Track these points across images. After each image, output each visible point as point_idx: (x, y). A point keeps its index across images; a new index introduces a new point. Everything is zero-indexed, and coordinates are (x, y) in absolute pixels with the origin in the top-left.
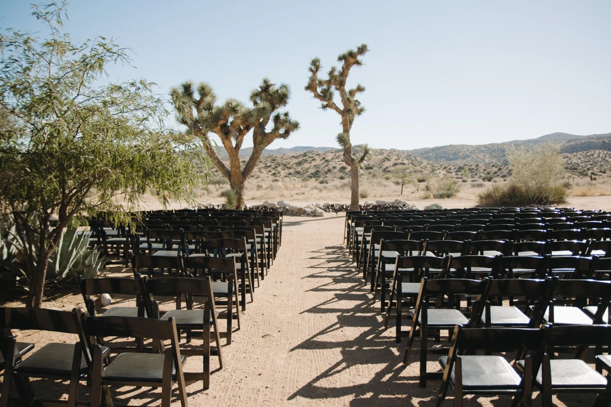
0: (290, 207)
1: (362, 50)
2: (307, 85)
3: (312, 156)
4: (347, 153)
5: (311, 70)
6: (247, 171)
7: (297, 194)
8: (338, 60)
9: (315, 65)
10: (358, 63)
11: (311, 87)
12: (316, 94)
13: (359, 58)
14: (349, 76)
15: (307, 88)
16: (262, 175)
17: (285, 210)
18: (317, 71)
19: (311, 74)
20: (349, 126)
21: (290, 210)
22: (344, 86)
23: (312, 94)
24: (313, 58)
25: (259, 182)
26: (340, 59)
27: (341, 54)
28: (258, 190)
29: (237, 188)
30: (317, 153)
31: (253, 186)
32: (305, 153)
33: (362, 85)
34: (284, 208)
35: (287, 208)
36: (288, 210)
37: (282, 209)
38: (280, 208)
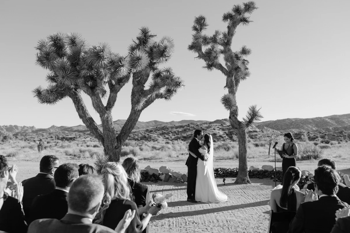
0: (172, 173)
1: (249, 7)
2: (190, 44)
3: (193, 126)
4: (234, 116)
5: (195, 29)
6: (123, 134)
7: (182, 154)
8: (224, 19)
9: (200, 23)
10: (245, 20)
11: (194, 47)
12: (201, 53)
13: (246, 15)
14: (235, 35)
15: (191, 47)
16: (159, 139)
17: (167, 177)
18: (201, 29)
19: (194, 32)
20: (235, 88)
21: (172, 176)
22: (230, 45)
23: (197, 54)
24: (198, 16)
25: (155, 144)
26: (226, 18)
27: (226, 13)
28: (153, 150)
29: (111, 154)
30: (197, 124)
31: (148, 148)
32: (189, 124)
33: (248, 47)
34: (167, 174)
35: (170, 174)
36: (170, 176)
37: (164, 175)
38: (162, 174)
